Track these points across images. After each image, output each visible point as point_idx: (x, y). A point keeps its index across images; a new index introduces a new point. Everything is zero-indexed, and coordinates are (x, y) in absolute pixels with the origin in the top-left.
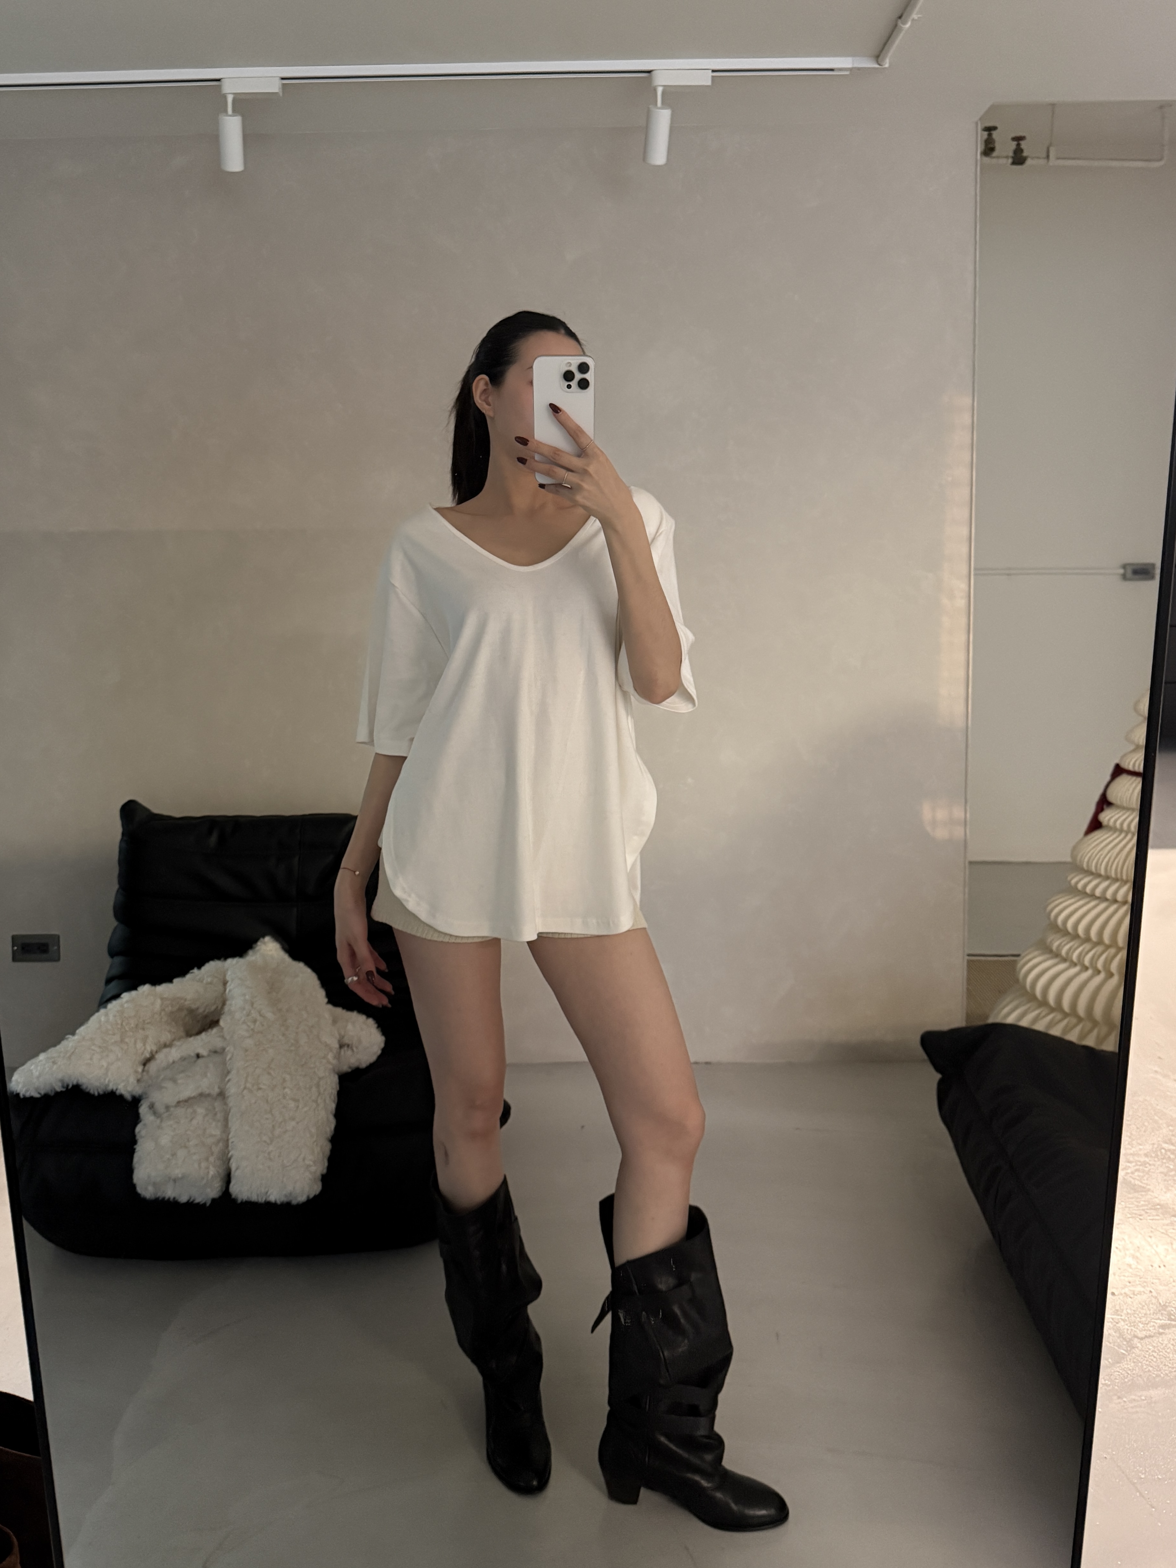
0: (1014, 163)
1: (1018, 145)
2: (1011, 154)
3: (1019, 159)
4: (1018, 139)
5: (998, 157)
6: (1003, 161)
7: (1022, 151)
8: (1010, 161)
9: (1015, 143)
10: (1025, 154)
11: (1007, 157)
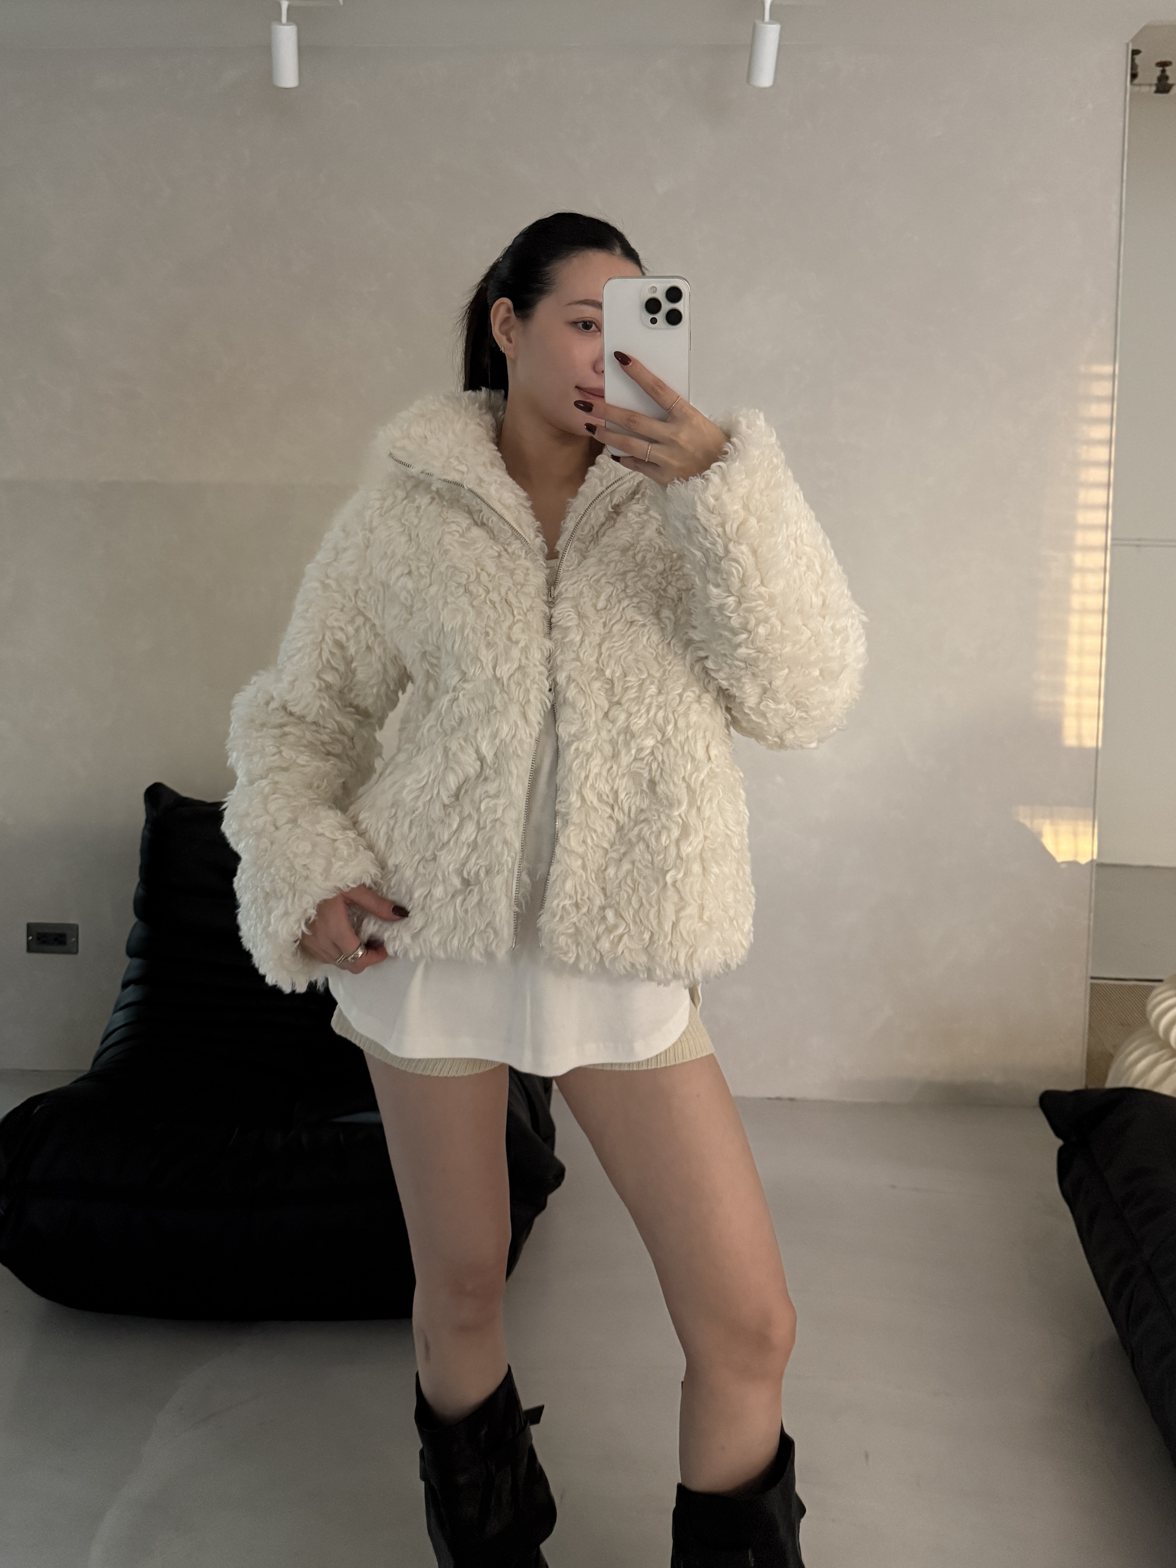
0: (1158, 91)
1: (1163, 71)
2: (1155, 81)
3: (1163, 86)
4: (1163, 65)
5: (1140, 85)
6: (1145, 89)
7: (1167, 78)
8: (1154, 88)
9: (1161, 69)
10: (1170, 81)
11: (1150, 85)
